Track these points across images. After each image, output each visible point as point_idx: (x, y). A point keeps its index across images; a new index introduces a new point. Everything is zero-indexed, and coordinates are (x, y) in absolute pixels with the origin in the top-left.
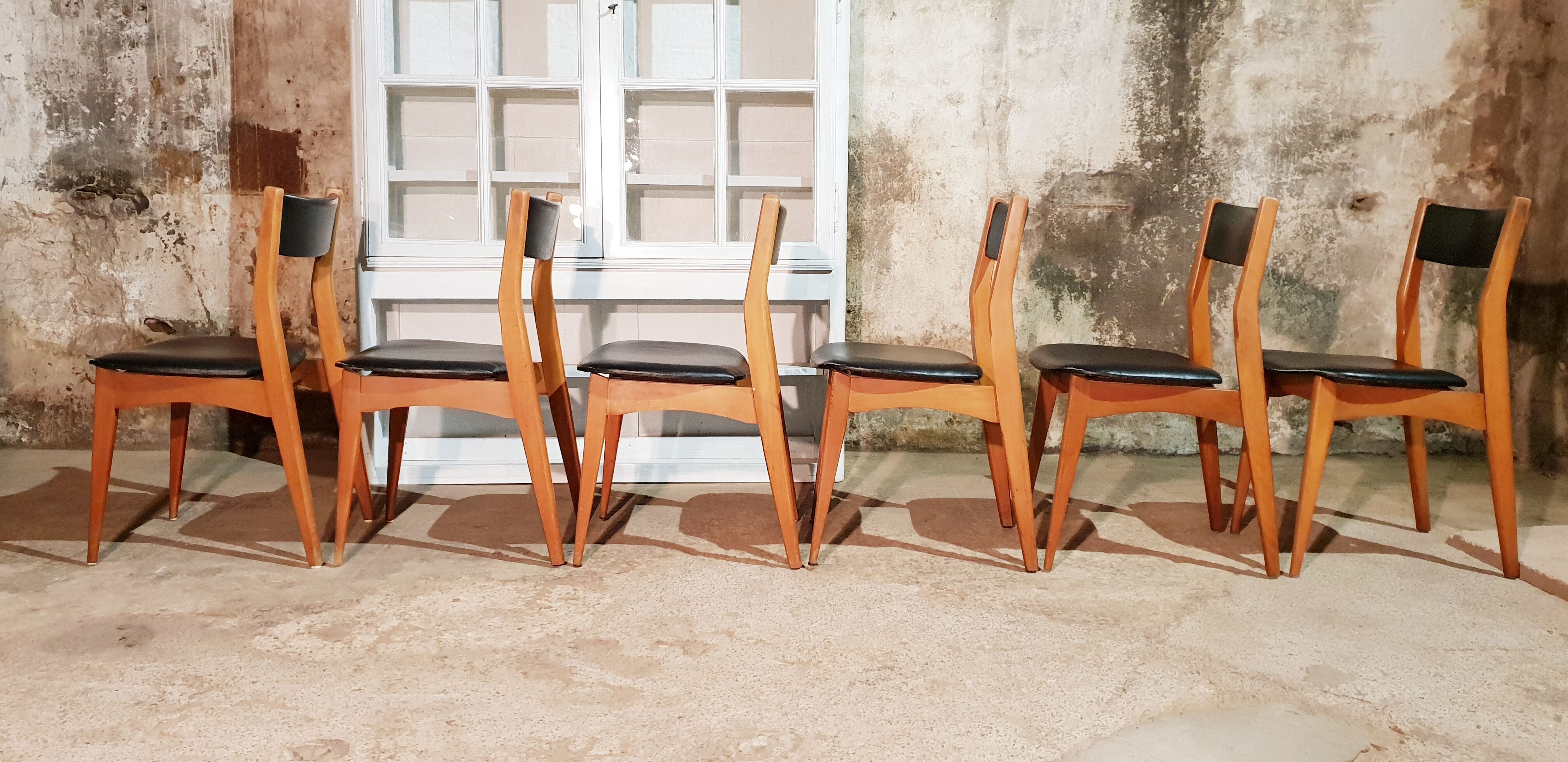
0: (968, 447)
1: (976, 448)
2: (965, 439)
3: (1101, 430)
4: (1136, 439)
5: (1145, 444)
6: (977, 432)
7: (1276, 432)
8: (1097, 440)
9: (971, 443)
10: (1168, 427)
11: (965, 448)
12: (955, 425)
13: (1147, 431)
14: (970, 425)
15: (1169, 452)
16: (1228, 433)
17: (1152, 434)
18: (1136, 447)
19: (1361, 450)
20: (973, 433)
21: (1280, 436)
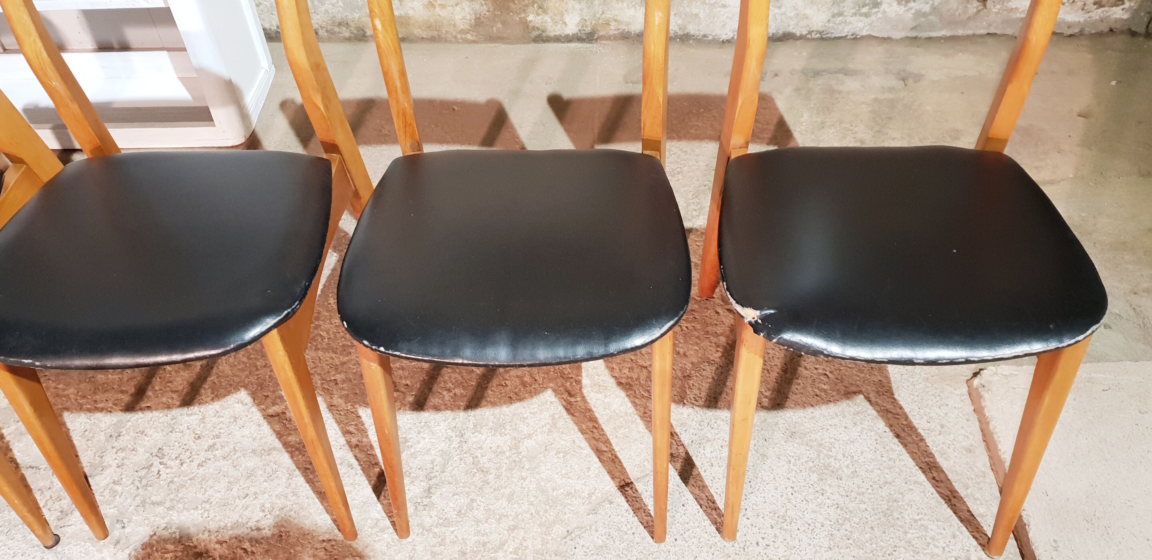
0: (459, 36)
1: (469, 37)
2: (455, 25)
3: (632, 11)
4: (680, 22)
5: (692, 29)
6: (468, 17)
7: (874, 10)
8: (628, 24)
9: (462, 32)
10: (724, 6)
11: (456, 37)
12: (438, 9)
13: (695, 11)
14: (458, 8)
15: (724, 37)
16: (808, 12)
17: (702, 15)
18: (681, 33)
19: (992, 31)
20: (464, 18)
21: (879, 15)
